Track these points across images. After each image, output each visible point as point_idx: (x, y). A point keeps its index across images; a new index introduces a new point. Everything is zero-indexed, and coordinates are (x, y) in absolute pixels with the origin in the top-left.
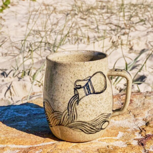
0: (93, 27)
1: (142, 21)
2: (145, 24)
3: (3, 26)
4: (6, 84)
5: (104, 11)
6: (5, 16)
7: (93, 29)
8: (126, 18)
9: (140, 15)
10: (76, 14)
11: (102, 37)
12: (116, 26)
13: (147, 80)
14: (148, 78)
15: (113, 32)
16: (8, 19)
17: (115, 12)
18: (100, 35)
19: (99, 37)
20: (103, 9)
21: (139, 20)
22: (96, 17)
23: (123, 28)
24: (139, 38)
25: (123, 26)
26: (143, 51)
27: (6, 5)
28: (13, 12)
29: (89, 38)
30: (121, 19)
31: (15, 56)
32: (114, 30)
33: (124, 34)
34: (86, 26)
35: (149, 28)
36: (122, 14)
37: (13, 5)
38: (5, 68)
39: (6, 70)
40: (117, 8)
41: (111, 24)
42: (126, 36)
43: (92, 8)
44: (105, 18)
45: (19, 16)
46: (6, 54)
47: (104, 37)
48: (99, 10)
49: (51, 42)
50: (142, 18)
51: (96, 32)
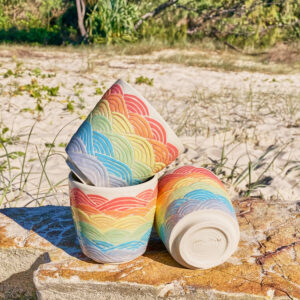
2: (275, 116)
5: (229, 99)
8: (254, 108)
10: (196, 102)
12: (241, 117)
13: (273, 183)
15: (237, 123)
19: (221, 129)
21: (269, 112)
22: (220, 106)
23: (250, 120)
25: (249, 117)
26: (271, 148)
29: (209, 129)
30: (248, 109)
32: (239, 122)
33: (250, 127)
35: (280, 121)
36: (249, 104)
40: (243, 97)
41: (235, 114)
42: (253, 129)
43: (215, 96)
44: (229, 107)
47: (226, 130)
48: (222, 98)
50: (273, 110)
51: (218, 123)
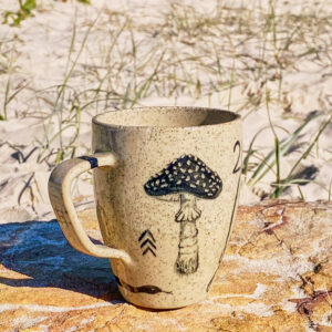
0: (208, 61)
1: (312, 51)
2: (318, 58)
3: (20, 54)
4: (23, 176)
6: (24, 33)
7: (209, 66)
8: (278, 44)
9: (309, 40)
11: (228, 82)
12: (257, 60)
13: (319, 177)
14: (322, 171)
15: (249, 72)
16: (30, 41)
17: (255, 30)
18: (224, 79)
19: (220, 83)
20: (231, 24)
21: (307, 50)
24: (305, 88)
25: (272, 61)
26: (313, 115)
27: (28, 11)
28: (41, 25)
29: (199, 85)
30: (269, 46)
31: (42, 119)
32: (253, 70)
33: (273, 79)
34: (193, 59)
35: (326, 66)
36: (270, 36)
37: (40, 12)
38: (20, 144)
39: (23, 147)
40: (259, 23)
41: (247, 56)
45: (53, 33)
46: (24, 114)
47: (231, 85)
48: (221, 26)
49: (120, 91)
50: (313, 46)
51: (215, 73)
